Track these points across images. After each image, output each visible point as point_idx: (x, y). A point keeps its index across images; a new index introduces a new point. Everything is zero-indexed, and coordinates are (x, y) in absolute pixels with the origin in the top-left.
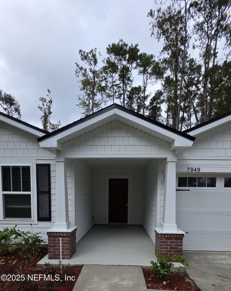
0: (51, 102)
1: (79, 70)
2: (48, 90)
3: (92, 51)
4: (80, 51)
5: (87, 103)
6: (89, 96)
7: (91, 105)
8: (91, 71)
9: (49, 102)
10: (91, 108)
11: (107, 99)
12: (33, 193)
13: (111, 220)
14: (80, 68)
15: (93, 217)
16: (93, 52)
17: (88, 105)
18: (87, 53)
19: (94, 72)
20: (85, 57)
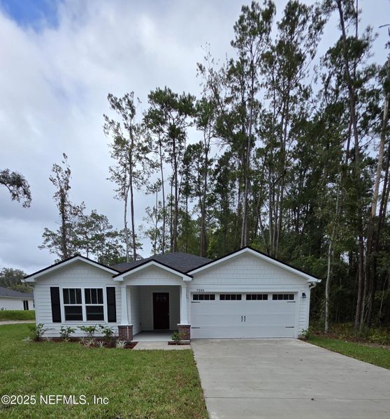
0: (68, 172)
1: (109, 125)
2: (64, 155)
3: (126, 96)
4: (110, 96)
5: (123, 176)
6: (125, 165)
7: (128, 179)
8: (126, 128)
9: (66, 172)
10: (128, 183)
11: (151, 169)
12: (105, 305)
13: (155, 327)
14: (111, 123)
15: (141, 324)
16: (129, 97)
17: (124, 179)
18: (120, 100)
19: (131, 129)
20: (117, 105)
